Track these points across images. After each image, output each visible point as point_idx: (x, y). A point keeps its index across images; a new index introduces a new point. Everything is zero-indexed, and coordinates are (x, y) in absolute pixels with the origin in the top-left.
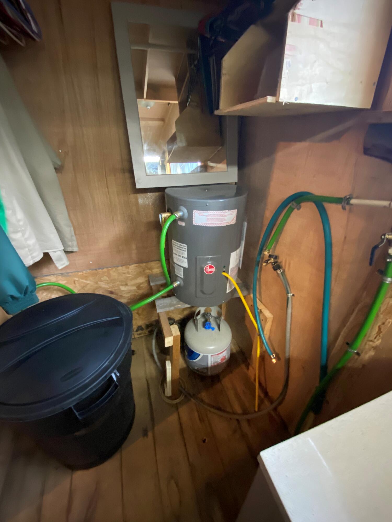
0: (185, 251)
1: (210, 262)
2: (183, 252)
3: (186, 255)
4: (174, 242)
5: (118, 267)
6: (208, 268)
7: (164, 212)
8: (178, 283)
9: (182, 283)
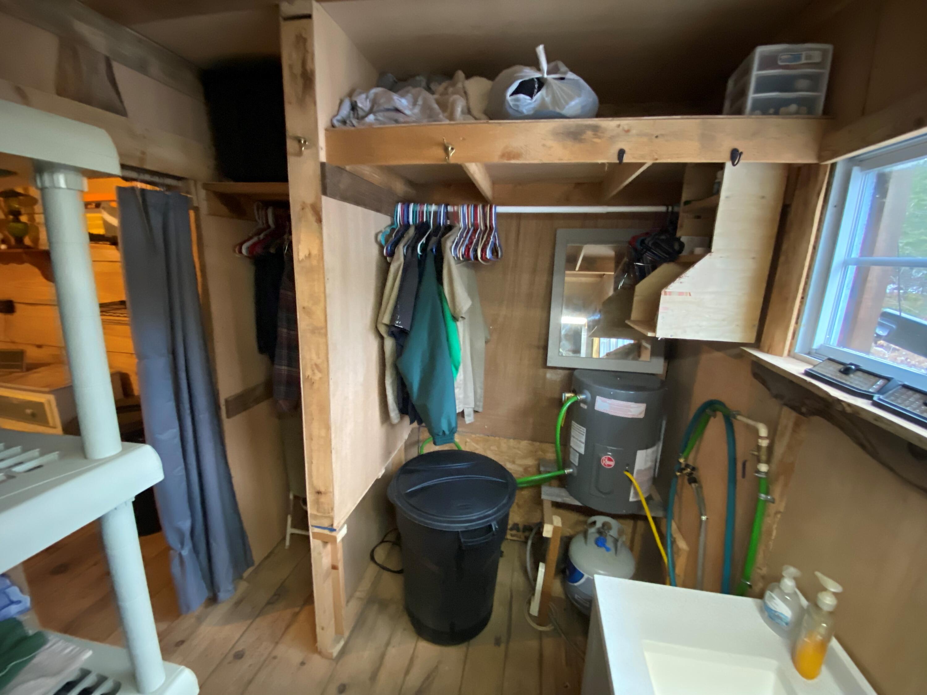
0: (583, 435)
1: (610, 454)
2: (581, 435)
3: (583, 440)
4: (573, 423)
5: (510, 438)
6: (606, 460)
7: (569, 392)
8: (571, 470)
9: (576, 471)
